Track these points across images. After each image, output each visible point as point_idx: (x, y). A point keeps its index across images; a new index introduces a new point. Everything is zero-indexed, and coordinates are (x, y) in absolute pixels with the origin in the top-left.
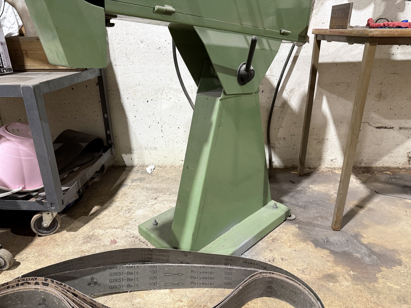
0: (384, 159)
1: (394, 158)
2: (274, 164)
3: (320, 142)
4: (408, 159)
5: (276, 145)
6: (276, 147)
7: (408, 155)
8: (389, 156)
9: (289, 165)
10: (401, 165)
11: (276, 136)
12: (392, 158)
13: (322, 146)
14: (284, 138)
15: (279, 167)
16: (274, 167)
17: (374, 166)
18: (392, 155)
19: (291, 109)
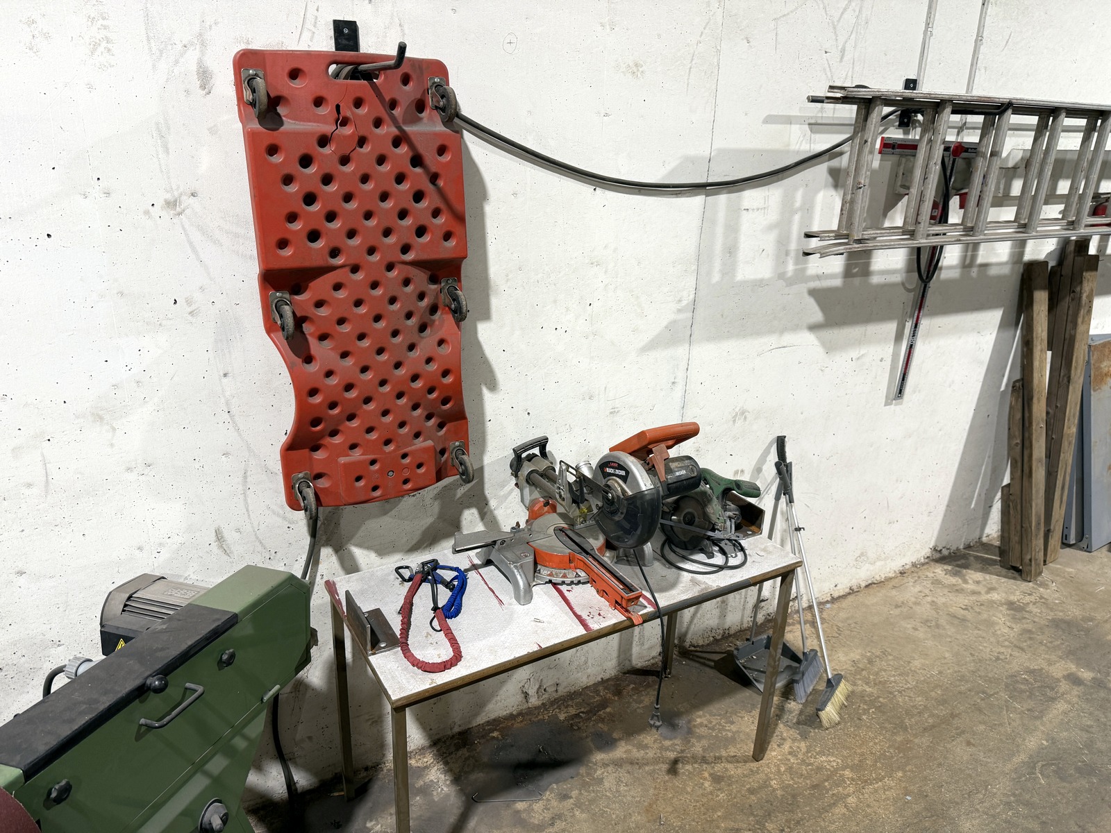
0: (487, 709)
1: (503, 701)
2: (298, 785)
3: (376, 721)
4: (523, 695)
5: (296, 754)
6: (296, 756)
7: (522, 691)
8: (494, 701)
9: (329, 776)
10: (515, 707)
11: (294, 740)
12: (499, 703)
13: (381, 727)
14: (310, 738)
15: (309, 788)
16: (299, 790)
17: (475, 725)
18: (499, 698)
19: (313, 690)
